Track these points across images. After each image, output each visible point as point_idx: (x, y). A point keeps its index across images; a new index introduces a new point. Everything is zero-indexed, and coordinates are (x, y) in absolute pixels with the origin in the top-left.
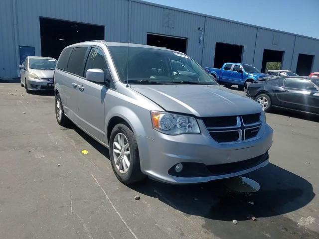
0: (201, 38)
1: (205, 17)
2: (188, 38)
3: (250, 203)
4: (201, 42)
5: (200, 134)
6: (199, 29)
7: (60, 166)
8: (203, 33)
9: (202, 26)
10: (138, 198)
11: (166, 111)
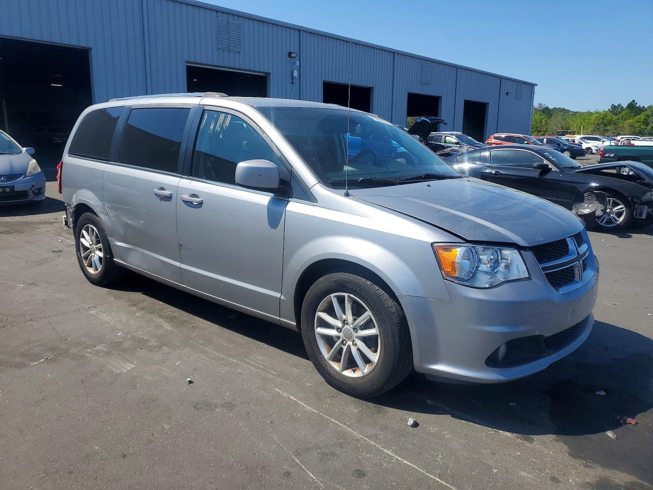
0: (296, 74)
1: (300, 30)
2: (269, 74)
3: (598, 393)
4: (296, 81)
5: (529, 278)
6: (290, 54)
7: (190, 382)
8: (298, 64)
9: (294, 49)
10: (416, 425)
11: (467, 241)
